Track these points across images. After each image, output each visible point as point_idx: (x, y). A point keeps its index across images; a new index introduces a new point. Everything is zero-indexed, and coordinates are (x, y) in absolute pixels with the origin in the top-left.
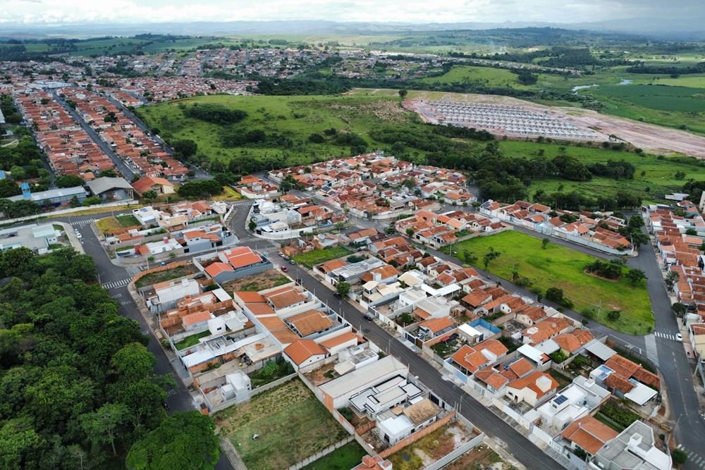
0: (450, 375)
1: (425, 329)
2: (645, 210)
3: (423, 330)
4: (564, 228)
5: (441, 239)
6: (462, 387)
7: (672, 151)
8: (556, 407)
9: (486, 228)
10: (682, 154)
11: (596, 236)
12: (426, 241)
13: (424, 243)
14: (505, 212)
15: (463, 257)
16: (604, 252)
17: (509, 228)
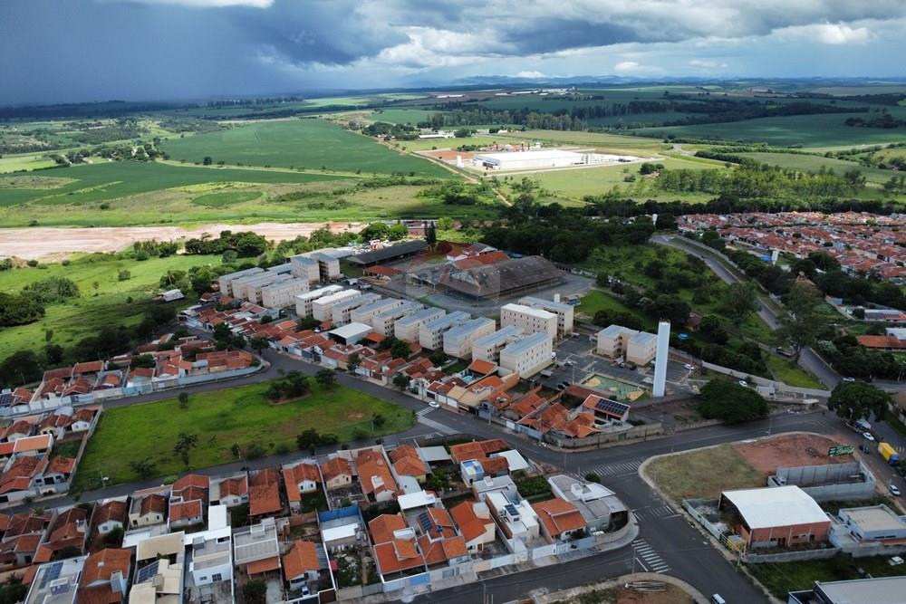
0: (405, 592)
1: (302, 576)
2: (185, 319)
3: (302, 579)
4: (165, 375)
5: (53, 475)
6: (434, 588)
7: (66, 253)
8: (517, 519)
9: (73, 426)
10: (80, 253)
11: (211, 364)
12: (32, 493)
13: (28, 501)
14: (50, 394)
15: (134, 475)
16: (241, 377)
17: (100, 409)
